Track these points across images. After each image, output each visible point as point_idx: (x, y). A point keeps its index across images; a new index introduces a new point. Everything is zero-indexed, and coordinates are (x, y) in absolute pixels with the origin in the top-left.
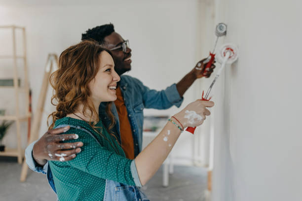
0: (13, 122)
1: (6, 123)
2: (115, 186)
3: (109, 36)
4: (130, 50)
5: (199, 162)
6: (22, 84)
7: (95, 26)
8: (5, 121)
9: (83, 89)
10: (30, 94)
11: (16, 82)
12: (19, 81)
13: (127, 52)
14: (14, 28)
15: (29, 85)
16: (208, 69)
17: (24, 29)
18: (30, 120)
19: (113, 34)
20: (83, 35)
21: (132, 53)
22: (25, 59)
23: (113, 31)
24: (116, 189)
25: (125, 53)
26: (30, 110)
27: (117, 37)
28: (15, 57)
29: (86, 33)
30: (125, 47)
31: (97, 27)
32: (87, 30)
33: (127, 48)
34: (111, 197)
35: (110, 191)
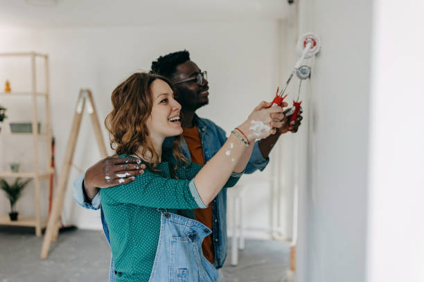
0: (29, 180)
1: (19, 182)
2: (170, 235)
3: (183, 65)
4: (207, 83)
5: (280, 234)
6: (43, 129)
7: (168, 54)
8: (18, 179)
9: (138, 129)
10: (53, 143)
11: (35, 128)
12: (39, 125)
13: (204, 84)
14: (34, 55)
15: (51, 130)
16: (293, 122)
17: (46, 57)
18: (52, 178)
19: (187, 62)
20: (154, 63)
21: (209, 85)
22: (47, 96)
23: (189, 59)
24: (172, 239)
25: (200, 86)
26: (53, 165)
27: (193, 66)
28: (35, 94)
29: (157, 61)
30: (201, 79)
31: (171, 54)
32: (159, 57)
33: (203, 79)
34: (166, 247)
35: (165, 240)
